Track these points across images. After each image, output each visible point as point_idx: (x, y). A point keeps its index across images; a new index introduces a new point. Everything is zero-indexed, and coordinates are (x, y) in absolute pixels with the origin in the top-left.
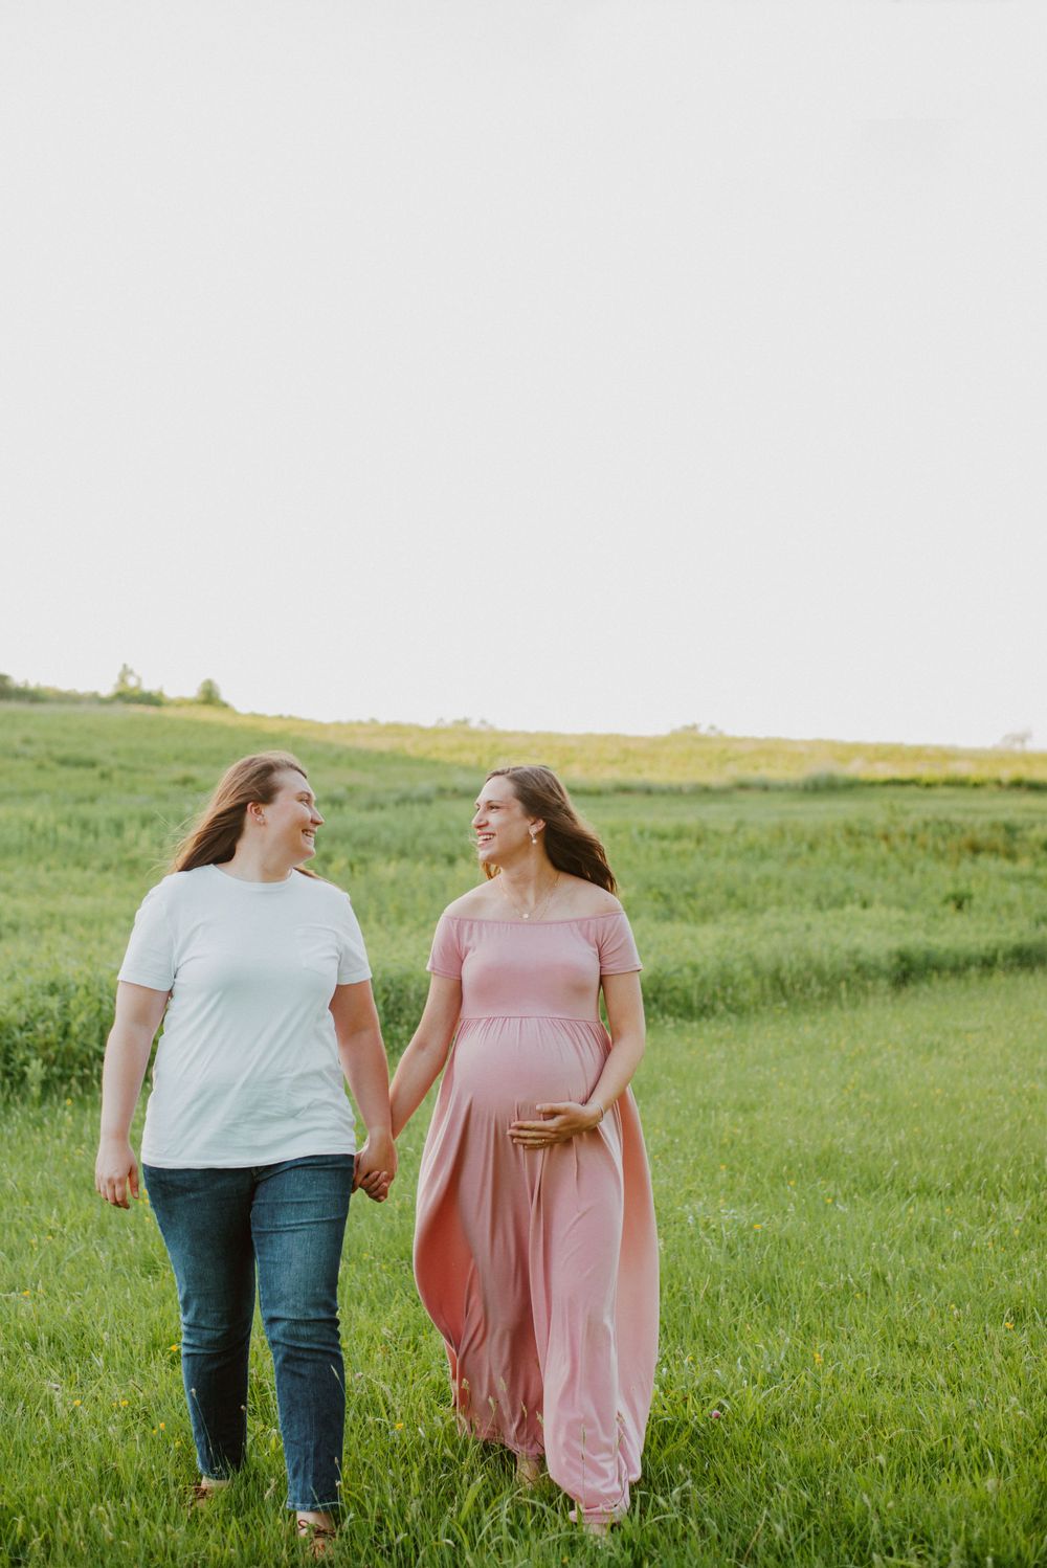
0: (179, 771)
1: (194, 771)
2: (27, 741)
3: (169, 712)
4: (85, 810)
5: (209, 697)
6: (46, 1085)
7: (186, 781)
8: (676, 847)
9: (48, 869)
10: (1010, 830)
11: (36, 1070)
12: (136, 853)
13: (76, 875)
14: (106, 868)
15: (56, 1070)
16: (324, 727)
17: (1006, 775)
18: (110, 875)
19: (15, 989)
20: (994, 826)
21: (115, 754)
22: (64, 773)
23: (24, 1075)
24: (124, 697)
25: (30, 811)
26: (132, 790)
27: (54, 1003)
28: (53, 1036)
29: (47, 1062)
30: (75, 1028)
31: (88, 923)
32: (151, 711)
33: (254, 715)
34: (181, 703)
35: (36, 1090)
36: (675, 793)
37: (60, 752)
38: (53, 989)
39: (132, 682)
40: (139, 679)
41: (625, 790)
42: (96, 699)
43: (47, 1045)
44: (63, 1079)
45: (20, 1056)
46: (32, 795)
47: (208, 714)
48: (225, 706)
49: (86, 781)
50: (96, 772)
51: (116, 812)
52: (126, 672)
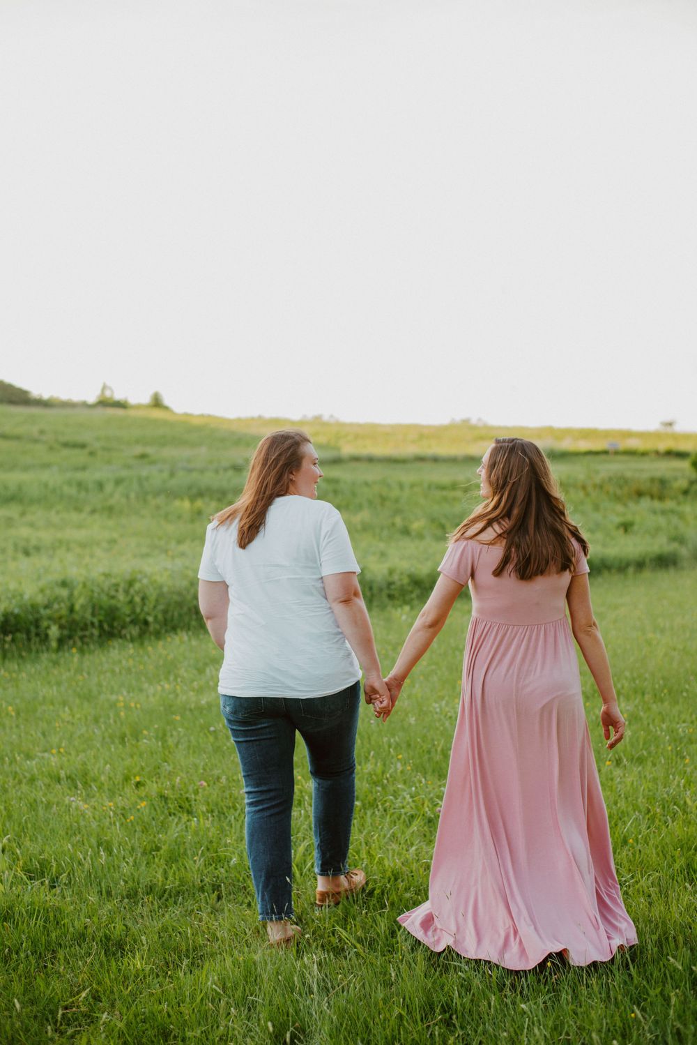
0: (139, 450)
1: (149, 450)
2: (42, 432)
3: (131, 413)
4: (79, 476)
5: (157, 403)
6: (61, 641)
7: (143, 456)
8: (451, 494)
9: (58, 512)
10: (663, 482)
11: (54, 631)
12: (112, 502)
13: (74, 516)
14: (93, 511)
15: (66, 632)
16: (230, 421)
17: (662, 447)
18: (96, 516)
19: (42, 583)
20: (652, 480)
21: (98, 439)
22: (66, 452)
23: (47, 636)
24: (104, 403)
25: (45, 476)
26: (109, 462)
27: (64, 593)
28: (64, 612)
29: (61, 627)
30: (77, 607)
31: (83, 545)
32: (120, 412)
33: (186, 414)
34: (138, 407)
35: (54, 644)
36: (453, 461)
37: (63, 439)
38: (64, 584)
39: (108, 394)
40: (112, 391)
41: (421, 459)
42: (85, 405)
43: (60, 618)
44: (70, 637)
45: (45, 624)
46: (46, 466)
47: (157, 414)
48: (166, 408)
49: (79, 457)
50: (86, 451)
51: (98, 476)
52: (104, 388)
